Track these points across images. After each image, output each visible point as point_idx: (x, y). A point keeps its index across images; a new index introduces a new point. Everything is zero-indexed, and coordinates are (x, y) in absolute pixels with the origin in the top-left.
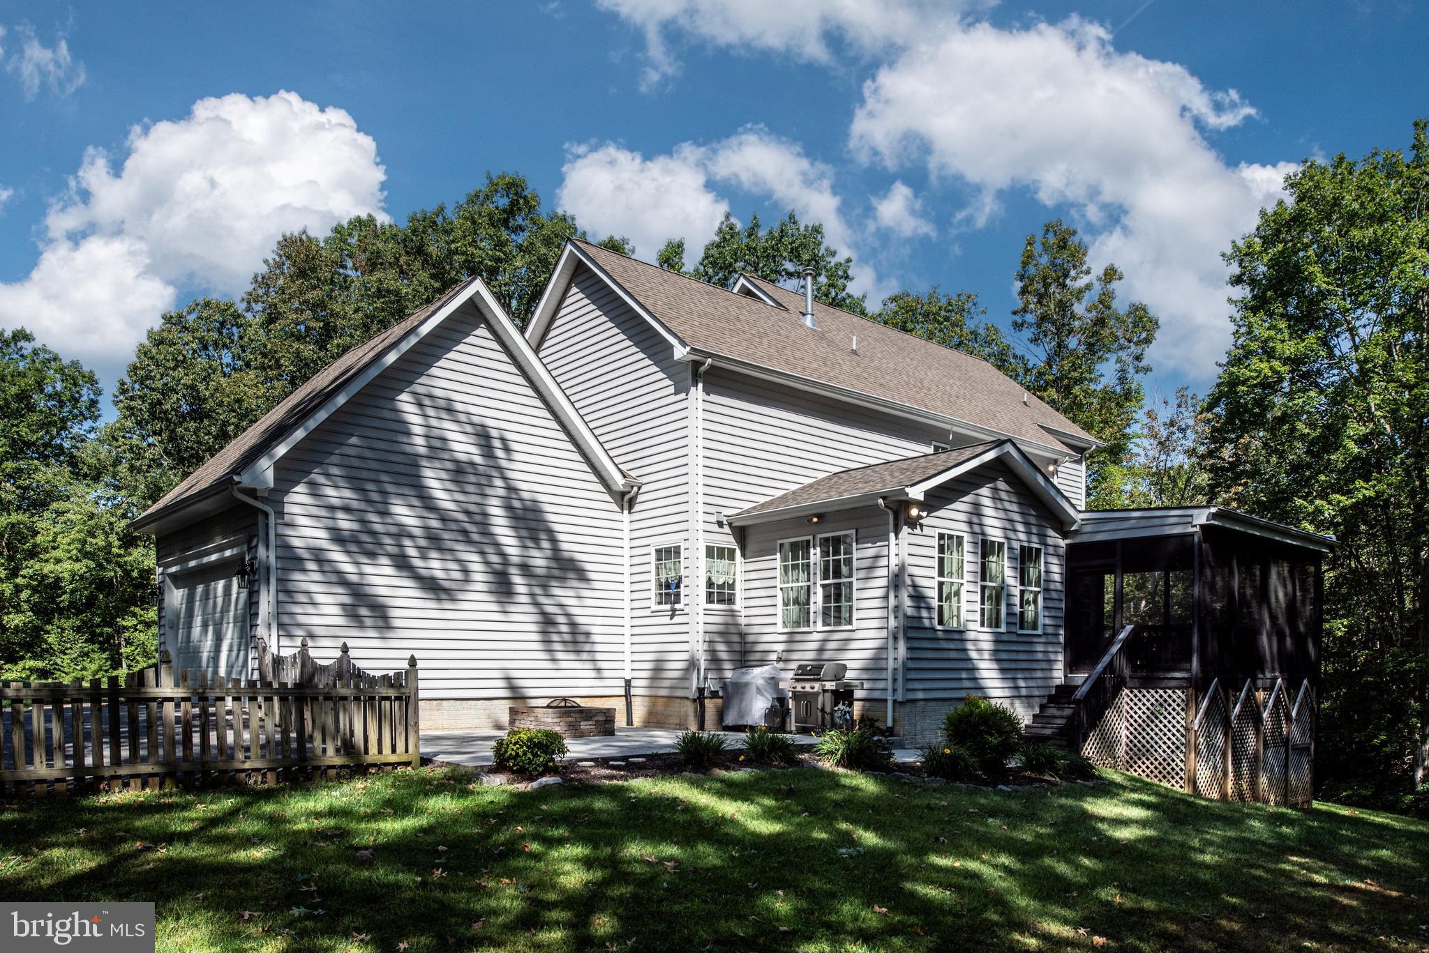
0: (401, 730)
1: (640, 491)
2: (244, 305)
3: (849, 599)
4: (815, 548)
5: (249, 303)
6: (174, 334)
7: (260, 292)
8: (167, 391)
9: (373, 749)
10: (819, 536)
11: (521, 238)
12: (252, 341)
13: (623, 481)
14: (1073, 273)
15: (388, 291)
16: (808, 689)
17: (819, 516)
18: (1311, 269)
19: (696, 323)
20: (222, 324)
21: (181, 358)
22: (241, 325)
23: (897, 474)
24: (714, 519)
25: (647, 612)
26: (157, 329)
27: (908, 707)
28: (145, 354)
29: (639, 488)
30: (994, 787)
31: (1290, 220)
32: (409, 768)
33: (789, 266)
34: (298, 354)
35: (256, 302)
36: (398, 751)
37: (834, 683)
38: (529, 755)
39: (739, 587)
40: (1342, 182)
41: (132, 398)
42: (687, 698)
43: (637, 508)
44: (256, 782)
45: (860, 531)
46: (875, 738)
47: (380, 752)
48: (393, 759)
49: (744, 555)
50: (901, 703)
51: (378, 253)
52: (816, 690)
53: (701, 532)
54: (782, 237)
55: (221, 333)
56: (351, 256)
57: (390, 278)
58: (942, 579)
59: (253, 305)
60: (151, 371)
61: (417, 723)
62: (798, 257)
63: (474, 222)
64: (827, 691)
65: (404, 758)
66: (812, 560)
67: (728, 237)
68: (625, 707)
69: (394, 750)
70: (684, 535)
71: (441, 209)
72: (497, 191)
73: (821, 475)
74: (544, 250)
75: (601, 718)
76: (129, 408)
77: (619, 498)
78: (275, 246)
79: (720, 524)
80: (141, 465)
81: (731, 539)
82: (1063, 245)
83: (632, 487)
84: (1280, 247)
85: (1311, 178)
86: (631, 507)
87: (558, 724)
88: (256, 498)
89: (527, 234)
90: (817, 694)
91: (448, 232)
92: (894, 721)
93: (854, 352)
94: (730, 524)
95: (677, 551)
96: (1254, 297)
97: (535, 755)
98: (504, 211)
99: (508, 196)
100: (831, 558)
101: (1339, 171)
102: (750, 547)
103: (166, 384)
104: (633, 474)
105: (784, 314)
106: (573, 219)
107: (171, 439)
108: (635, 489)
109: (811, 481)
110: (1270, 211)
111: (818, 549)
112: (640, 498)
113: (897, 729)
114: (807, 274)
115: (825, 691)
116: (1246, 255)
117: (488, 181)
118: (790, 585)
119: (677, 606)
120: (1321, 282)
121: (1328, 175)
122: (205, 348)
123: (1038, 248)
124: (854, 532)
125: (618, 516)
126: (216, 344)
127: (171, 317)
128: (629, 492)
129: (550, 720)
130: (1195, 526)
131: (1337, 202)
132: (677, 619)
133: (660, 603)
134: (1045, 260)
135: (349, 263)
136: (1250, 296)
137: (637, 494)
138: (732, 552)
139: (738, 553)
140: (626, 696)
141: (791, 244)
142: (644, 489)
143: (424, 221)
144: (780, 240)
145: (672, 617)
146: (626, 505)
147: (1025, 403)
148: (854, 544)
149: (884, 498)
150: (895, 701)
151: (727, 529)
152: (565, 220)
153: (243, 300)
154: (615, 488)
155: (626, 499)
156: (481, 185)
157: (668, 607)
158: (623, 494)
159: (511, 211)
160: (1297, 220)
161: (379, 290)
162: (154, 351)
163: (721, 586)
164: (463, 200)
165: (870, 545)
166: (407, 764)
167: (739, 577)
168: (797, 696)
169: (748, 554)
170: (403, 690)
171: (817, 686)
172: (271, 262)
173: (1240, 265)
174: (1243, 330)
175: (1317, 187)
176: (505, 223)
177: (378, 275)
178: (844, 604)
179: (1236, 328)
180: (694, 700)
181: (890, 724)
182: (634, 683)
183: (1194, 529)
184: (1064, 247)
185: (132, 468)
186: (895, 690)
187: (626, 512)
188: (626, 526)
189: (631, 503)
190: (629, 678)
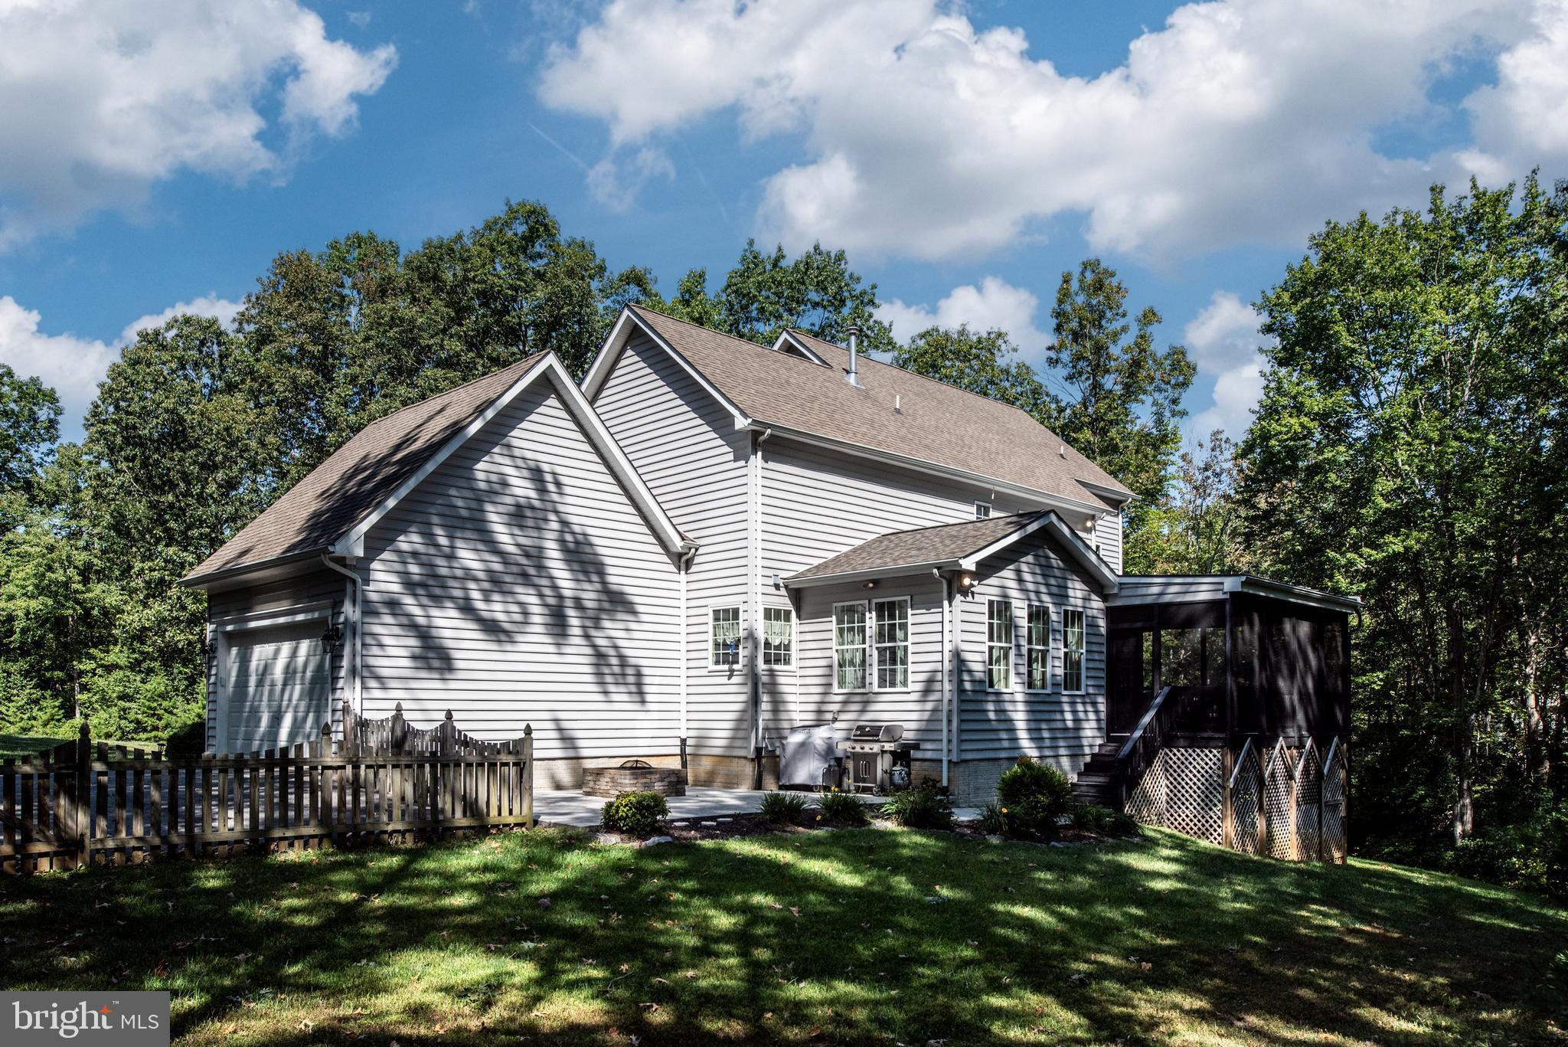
0: (517, 793)
1: (698, 553)
2: (236, 325)
3: (904, 662)
4: (870, 613)
5: (241, 324)
6: (154, 353)
7: (253, 312)
8: (145, 414)
9: (494, 812)
10: (875, 601)
11: (539, 265)
12: (238, 361)
13: (682, 543)
14: (1109, 314)
15: (402, 320)
16: (867, 750)
17: (875, 582)
18: (1336, 328)
19: (753, 392)
20: (203, 343)
21: (162, 379)
22: (224, 343)
23: (948, 542)
24: (771, 582)
25: (704, 672)
26: (131, 347)
27: (961, 769)
28: (120, 374)
29: (697, 550)
30: (1048, 844)
31: (1317, 279)
32: (524, 829)
33: (814, 296)
34: (294, 379)
35: (248, 322)
36: (514, 813)
37: (892, 744)
38: (638, 816)
39: (794, 647)
40: (1363, 247)
41: (105, 422)
42: (745, 758)
43: (693, 569)
44: (397, 843)
45: (915, 597)
46: (939, 798)
47: (500, 814)
48: (511, 820)
49: (799, 617)
50: (956, 763)
51: (389, 278)
52: (875, 750)
53: (759, 595)
54: (807, 269)
55: (201, 352)
56: (349, 274)
57: (404, 307)
58: (992, 644)
59: (245, 326)
60: (127, 393)
61: (531, 787)
62: (825, 289)
63: (493, 250)
64: (886, 752)
65: (520, 820)
66: (868, 624)
67: (752, 266)
69: (511, 812)
70: (743, 598)
71: (460, 237)
72: (516, 218)
73: (871, 537)
74: (567, 282)
75: (674, 779)
76: (102, 433)
77: (676, 559)
78: (270, 264)
79: (777, 587)
80: (109, 493)
81: (787, 601)
82: (1099, 286)
83: (690, 549)
84: (1308, 300)
85: (1334, 241)
86: (687, 568)
87: (634, 785)
88: (345, 566)
89: (545, 260)
90: (875, 755)
91: (465, 261)
92: (949, 780)
93: (898, 411)
94: (786, 587)
95: (736, 613)
96: (1284, 348)
97: (643, 816)
98: (523, 238)
99: (527, 223)
100: (886, 622)
101: (1361, 234)
102: (806, 608)
103: (144, 407)
104: (690, 535)
105: (829, 373)
106: (592, 245)
107: (145, 465)
108: (693, 550)
109: (861, 542)
110: (1296, 266)
111: (874, 613)
112: (697, 560)
113: (951, 788)
114: (851, 334)
115: (883, 752)
116: (1275, 305)
117: (507, 208)
118: (845, 647)
119: (735, 667)
120: (1346, 340)
121: (1350, 238)
122: (183, 368)
123: (1075, 285)
124: (908, 598)
125: (675, 577)
126: (196, 365)
127: (147, 334)
128: (687, 554)
129: (627, 781)
130: (1226, 593)
131: (1359, 265)
132: (733, 680)
133: (717, 662)
134: (1080, 299)
135: (348, 282)
136: (1280, 347)
137: (695, 555)
138: (788, 613)
139: (794, 614)
140: (681, 755)
141: (817, 277)
142: (701, 551)
143: (440, 247)
144: (806, 273)
145: (730, 677)
146: (683, 566)
147: (1062, 456)
148: (909, 610)
149: (939, 568)
150: (950, 762)
151: (783, 591)
152: (583, 246)
153: (234, 320)
154: (673, 550)
155: (683, 561)
156: (499, 211)
157: (726, 667)
158: (680, 555)
159: (530, 238)
160: (1322, 280)
161: (392, 318)
162: (130, 371)
163: (778, 647)
164: (480, 226)
165: (924, 611)
166: (521, 825)
167: (794, 638)
168: (855, 757)
169: (803, 615)
170: (520, 757)
171: (876, 747)
172: (266, 281)
173: (1270, 314)
174: (1273, 385)
175: (1340, 248)
176: (524, 250)
177: (391, 302)
178: (899, 667)
179: (1266, 382)
180: (752, 760)
181: (945, 783)
182: (689, 742)
183: (1225, 596)
184: (1100, 289)
185: (96, 496)
186: (949, 751)
187: (683, 572)
188: (683, 587)
189: (688, 564)
190: (683, 737)
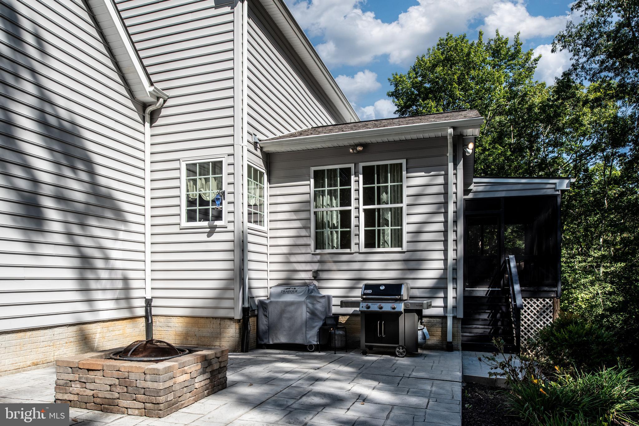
1: (166, 104)
3: (396, 223)
4: (356, 175)
10: (361, 165)
13: (150, 91)
17: (365, 145)
24: (252, 139)
25: (176, 229)
29: (165, 101)
39: (266, 209)
42: (231, 319)
43: (160, 121)
45: (409, 160)
49: (269, 181)
50: (460, 320)
53: (245, 149)
66: (353, 186)
68: (144, 328)
77: (141, 109)
79: (256, 146)
81: (262, 162)
83: (158, 98)
86: (152, 121)
92: (453, 336)
94: (262, 148)
95: (217, 166)
100: (376, 185)
102: (276, 173)
108: (161, 100)
111: (361, 177)
112: (164, 112)
113: (455, 343)
118: (325, 209)
119: (217, 223)
124: (404, 162)
125: (140, 127)
128: (154, 103)
130: (558, 190)
132: (215, 237)
133: (188, 219)
137: (162, 107)
139: (266, 177)
140: (146, 316)
142: (169, 102)
145: (210, 234)
146: (148, 118)
148: (404, 173)
150: (454, 318)
151: (259, 152)
154: (141, 97)
155: (149, 111)
158: (146, 105)
165: (423, 174)
167: (266, 201)
169: (273, 180)
178: (390, 227)
180: (239, 321)
181: (450, 339)
182: (154, 303)
183: (557, 193)
186: (454, 307)
187: (147, 125)
188: (148, 140)
189: (153, 117)
190: (149, 297)
